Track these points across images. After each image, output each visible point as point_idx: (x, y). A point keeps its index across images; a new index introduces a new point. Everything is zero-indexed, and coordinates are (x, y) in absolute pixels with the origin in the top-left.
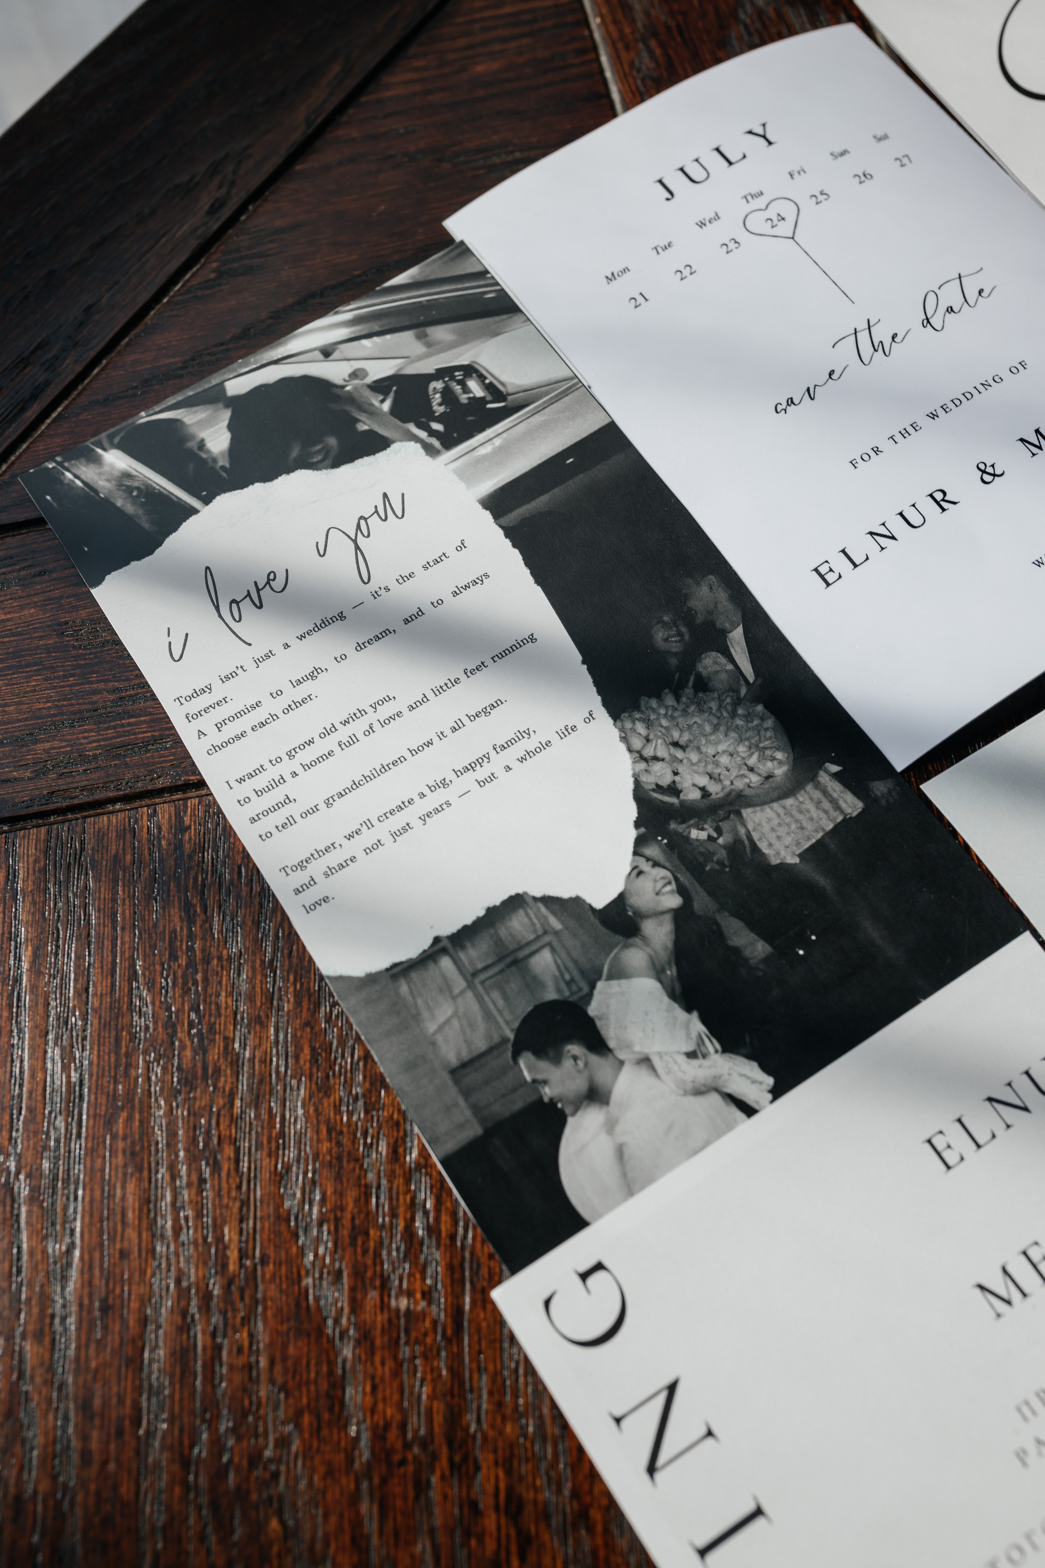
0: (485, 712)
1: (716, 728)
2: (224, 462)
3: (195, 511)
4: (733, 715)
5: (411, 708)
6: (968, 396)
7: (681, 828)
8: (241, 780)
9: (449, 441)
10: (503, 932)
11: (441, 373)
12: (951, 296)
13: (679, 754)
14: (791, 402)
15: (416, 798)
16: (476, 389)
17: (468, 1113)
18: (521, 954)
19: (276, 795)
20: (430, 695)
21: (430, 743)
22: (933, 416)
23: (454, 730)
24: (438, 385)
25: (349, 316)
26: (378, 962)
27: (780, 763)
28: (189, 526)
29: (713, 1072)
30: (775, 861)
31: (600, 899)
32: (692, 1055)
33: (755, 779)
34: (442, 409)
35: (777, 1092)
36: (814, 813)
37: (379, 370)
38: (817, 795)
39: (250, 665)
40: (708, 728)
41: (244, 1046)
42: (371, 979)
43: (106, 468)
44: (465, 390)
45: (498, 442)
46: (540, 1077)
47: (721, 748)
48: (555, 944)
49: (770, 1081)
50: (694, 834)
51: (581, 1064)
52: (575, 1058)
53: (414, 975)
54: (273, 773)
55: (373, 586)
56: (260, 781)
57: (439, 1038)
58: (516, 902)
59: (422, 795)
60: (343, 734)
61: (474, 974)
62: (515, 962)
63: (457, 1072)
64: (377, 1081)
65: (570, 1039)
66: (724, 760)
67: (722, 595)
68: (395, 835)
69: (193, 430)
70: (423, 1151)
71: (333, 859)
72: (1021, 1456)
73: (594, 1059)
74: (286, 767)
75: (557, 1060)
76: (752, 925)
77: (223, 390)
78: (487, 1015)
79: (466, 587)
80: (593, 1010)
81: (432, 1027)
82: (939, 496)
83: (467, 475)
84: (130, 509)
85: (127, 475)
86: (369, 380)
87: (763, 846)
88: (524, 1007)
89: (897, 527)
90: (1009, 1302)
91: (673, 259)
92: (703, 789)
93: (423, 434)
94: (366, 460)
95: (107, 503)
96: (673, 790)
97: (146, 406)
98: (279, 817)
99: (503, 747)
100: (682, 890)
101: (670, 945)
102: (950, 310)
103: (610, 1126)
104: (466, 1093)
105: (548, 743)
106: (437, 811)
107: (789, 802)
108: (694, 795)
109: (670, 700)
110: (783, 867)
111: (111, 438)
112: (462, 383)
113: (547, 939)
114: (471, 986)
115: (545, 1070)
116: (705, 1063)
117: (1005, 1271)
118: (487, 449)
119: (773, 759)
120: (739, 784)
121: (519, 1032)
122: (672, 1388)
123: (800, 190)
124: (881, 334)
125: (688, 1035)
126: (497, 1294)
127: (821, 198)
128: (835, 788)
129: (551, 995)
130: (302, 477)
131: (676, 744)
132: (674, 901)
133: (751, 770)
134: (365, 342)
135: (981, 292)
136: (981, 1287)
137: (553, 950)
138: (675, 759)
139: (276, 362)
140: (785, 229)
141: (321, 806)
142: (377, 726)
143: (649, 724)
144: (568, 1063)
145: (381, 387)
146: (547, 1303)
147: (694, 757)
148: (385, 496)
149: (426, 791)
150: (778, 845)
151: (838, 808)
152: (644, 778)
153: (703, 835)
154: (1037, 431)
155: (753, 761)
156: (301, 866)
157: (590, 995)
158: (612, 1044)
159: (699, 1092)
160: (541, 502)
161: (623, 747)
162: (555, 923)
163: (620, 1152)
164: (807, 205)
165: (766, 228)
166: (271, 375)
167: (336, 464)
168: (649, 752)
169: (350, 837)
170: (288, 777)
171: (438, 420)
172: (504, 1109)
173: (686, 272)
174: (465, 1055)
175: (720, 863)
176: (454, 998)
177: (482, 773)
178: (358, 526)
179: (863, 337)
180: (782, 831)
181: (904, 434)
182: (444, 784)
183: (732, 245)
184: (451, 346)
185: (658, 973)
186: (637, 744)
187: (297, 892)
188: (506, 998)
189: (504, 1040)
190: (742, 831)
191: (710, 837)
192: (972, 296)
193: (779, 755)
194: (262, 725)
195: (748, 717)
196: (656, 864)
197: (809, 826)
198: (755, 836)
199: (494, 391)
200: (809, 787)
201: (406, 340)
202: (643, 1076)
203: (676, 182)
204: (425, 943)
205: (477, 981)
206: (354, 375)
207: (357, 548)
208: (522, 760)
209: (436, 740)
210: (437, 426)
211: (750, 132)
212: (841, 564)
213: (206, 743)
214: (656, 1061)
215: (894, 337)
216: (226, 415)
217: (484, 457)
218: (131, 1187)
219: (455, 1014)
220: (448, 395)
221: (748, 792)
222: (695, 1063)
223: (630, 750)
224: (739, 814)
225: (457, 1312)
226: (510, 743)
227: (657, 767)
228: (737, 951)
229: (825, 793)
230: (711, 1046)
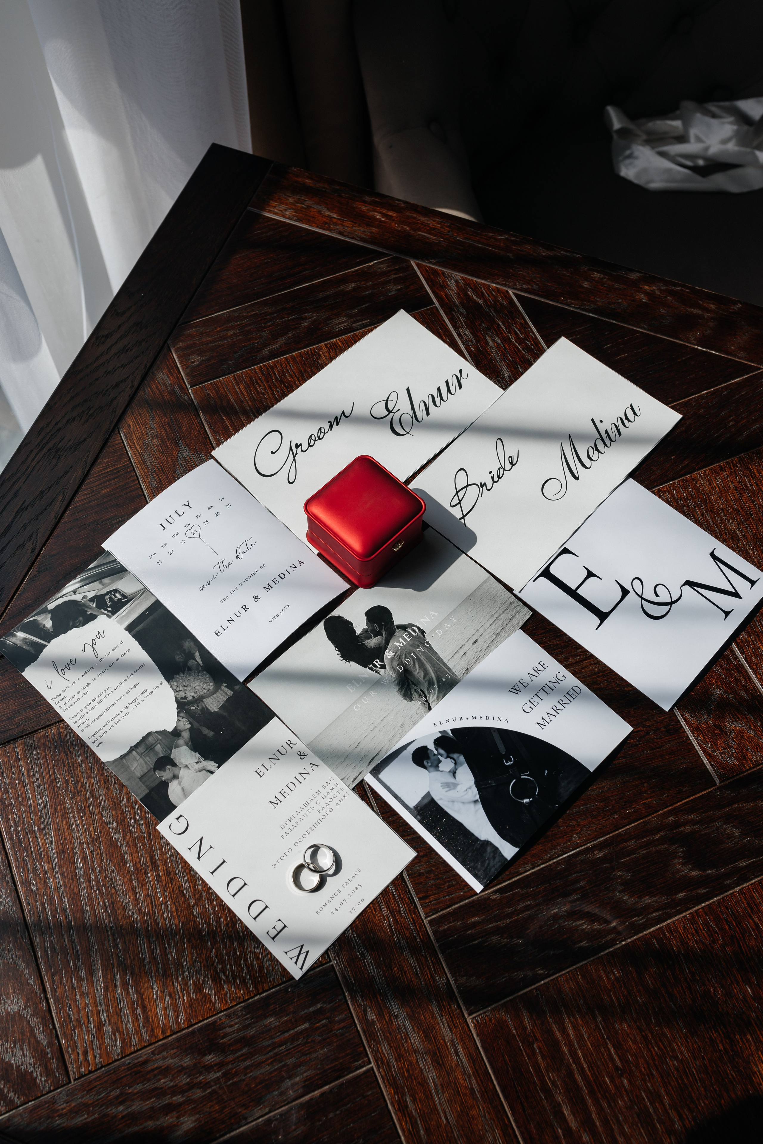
0: (135, 687)
1: (194, 680)
2: (51, 630)
3: (46, 646)
4: (198, 675)
5: (115, 689)
6: (250, 577)
7: (188, 707)
8: (73, 717)
9: (113, 613)
10: (147, 742)
11: (108, 593)
12: (244, 548)
13: (186, 688)
14: (204, 587)
15: (120, 713)
16: (119, 597)
17: (145, 787)
18: (152, 747)
19: (84, 719)
20: (119, 685)
21: (121, 698)
22: (241, 585)
23: (127, 693)
24: (108, 597)
25: (79, 580)
26: (116, 756)
27: (211, 686)
28: (45, 650)
29: (203, 765)
30: (212, 711)
31: (170, 729)
32: (197, 763)
33: (205, 691)
34: (110, 604)
35: (218, 767)
36: (221, 697)
37: (91, 595)
38: (222, 692)
39: (70, 686)
40: (192, 680)
41: (86, 784)
42: (116, 760)
43: (18, 638)
44: (116, 597)
45: (127, 611)
46: (161, 775)
47: (196, 685)
48: (161, 742)
49: (217, 765)
50: (192, 708)
51: (171, 770)
52: (169, 769)
53: (126, 757)
54: (81, 714)
55: (99, 658)
56: (79, 716)
57: (135, 771)
58: (150, 734)
59: (121, 712)
60: (98, 700)
61: (141, 754)
62: (151, 749)
63: (141, 778)
64: (121, 785)
65: (167, 765)
66: (197, 688)
67: (192, 644)
68: (116, 723)
69: (41, 622)
70: (135, 798)
71: (101, 733)
72: (282, 837)
73: (174, 768)
74: (85, 711)
75: (165, 771)
76: (209, 728)
77: (47, 608)
78: (146, 763)
79: (125, 654)
80: (172, 757)
81: (133, 769)
82: (244, 607)
83: (120, 622)
84: (28, 648)
85: (25, 639)
86: (88, 598)
87: (209, 708)
88: (155, 759)
89: (234, 618)
90: (277, 804)
91: (167, 549)
92: (193, 696)
93: (106, 612)
94: (91, 622)
95: (21, 648)
96: (185, 698)
97: (26, 616)
98: (85, 725)
99: (141, 695)
100: (190, 723)
101: (189, 737)
102: (244, 552)
103: (180, 783)
104: (143, 783)
105: (152, 692)
106: (126, 715)
107: (215, 695)
108: (191, 698)
109: (182, 675)
110: (215, 712)
111: (18, 628)
112: (114, 595)
113: (158, 742)
114: (141, 757)
115: (162, 773)
116: (201, 764)
117: (276, 797)
118: (124, 613)
119: (210, 685)
120: (202, 693)
121: (154, 766)
122: (201, 839)
123: (200, 521)
124: (226, 563)
125: (196, 758)
126: (157, 828)
127: (206, 523)
128: (226, 689)
129: (161, 755)
130: (74, 630)
131: (185, 686)
132: (189, 726)
133: (204, 689)
134: (85, 587)
135: (252, 545)
136: (271, 802)
137: (160, 744)
138: (185, 690)
139: (61, 597)
140: (197, 534)
141: (96, 720)
142: (107, 696)
143: (177, 682)
144: (167, 771)
145: (92, 600)
146: (170, 827)
147: (190, 688)
148: (98, 632)
149: (122, 710)
150: (213, 707)
151: (227, 695)
152: (177, 696)
153: (194, 708)
154: (268, 584)
155: (204, 687)
156: (93, 736)
157: (171, 753)
158: (177, 764)
159: (200, 771)
160: (141, 626)
161: (171, 689)
162: (160, 737)
163: (183, 789)
164: (202, 526)
165: (192, 535)
166: (60, 601)
167: (83, 625)
168: (178, 689)
169: (104, 726)
170: (86, 714)
171: (109, 607)
172: (153, 785)
173: (171, 552)
174: (142, 774)
175: (199, 714)
176: (137, 761)
177: (136, 703)
178: (93, 642)
179: (221, 564)
180: (213, 703)
181: (234, 591)
182: (127, 708)
183: (183, 542)
184: (110, 584)
185: (187, 745)
186: (175, 688)
187: (93, 743)
188: (150, 758)
189: (151, 768)
190: (204, 705)
191: (196, 708)
192: (249, 547)
193: (211, 684)
194: (76, 701)
195: (202, 675)
196: (183, 718)
197: (220, 701)
198: (207, 706)
199: (124, 596)
200: (219, 691)
201: (96, 585)
202: (186, 770)
203: (165, 524)
204: (128, 749)
205: (142, 756)
206: (84, 597)
207: (93, 648)
208: (146, 698)
209: (123, 697)
210: (109, 609)
211: (184, 505)
212: (221, 630)
213: (62, 709)
214: (189, 766)
215: (229, 563)
216: (50, 615)
217: (124, 616)
218: (64, 823)
219: (138, 765)
220: (111, 599)
221: (204, 695)
222: (198, 764)
223: (173, 690)
224: (202, 701)
225: (149, 835)
226: (142, 694)
227: (181, 693)
228: (205, 735)
229: (223, 691)
230: (202, 759)
